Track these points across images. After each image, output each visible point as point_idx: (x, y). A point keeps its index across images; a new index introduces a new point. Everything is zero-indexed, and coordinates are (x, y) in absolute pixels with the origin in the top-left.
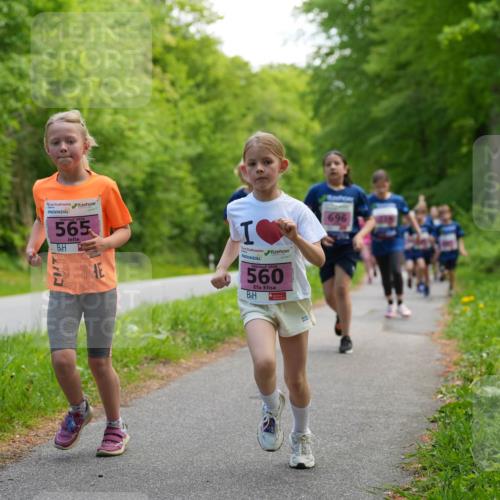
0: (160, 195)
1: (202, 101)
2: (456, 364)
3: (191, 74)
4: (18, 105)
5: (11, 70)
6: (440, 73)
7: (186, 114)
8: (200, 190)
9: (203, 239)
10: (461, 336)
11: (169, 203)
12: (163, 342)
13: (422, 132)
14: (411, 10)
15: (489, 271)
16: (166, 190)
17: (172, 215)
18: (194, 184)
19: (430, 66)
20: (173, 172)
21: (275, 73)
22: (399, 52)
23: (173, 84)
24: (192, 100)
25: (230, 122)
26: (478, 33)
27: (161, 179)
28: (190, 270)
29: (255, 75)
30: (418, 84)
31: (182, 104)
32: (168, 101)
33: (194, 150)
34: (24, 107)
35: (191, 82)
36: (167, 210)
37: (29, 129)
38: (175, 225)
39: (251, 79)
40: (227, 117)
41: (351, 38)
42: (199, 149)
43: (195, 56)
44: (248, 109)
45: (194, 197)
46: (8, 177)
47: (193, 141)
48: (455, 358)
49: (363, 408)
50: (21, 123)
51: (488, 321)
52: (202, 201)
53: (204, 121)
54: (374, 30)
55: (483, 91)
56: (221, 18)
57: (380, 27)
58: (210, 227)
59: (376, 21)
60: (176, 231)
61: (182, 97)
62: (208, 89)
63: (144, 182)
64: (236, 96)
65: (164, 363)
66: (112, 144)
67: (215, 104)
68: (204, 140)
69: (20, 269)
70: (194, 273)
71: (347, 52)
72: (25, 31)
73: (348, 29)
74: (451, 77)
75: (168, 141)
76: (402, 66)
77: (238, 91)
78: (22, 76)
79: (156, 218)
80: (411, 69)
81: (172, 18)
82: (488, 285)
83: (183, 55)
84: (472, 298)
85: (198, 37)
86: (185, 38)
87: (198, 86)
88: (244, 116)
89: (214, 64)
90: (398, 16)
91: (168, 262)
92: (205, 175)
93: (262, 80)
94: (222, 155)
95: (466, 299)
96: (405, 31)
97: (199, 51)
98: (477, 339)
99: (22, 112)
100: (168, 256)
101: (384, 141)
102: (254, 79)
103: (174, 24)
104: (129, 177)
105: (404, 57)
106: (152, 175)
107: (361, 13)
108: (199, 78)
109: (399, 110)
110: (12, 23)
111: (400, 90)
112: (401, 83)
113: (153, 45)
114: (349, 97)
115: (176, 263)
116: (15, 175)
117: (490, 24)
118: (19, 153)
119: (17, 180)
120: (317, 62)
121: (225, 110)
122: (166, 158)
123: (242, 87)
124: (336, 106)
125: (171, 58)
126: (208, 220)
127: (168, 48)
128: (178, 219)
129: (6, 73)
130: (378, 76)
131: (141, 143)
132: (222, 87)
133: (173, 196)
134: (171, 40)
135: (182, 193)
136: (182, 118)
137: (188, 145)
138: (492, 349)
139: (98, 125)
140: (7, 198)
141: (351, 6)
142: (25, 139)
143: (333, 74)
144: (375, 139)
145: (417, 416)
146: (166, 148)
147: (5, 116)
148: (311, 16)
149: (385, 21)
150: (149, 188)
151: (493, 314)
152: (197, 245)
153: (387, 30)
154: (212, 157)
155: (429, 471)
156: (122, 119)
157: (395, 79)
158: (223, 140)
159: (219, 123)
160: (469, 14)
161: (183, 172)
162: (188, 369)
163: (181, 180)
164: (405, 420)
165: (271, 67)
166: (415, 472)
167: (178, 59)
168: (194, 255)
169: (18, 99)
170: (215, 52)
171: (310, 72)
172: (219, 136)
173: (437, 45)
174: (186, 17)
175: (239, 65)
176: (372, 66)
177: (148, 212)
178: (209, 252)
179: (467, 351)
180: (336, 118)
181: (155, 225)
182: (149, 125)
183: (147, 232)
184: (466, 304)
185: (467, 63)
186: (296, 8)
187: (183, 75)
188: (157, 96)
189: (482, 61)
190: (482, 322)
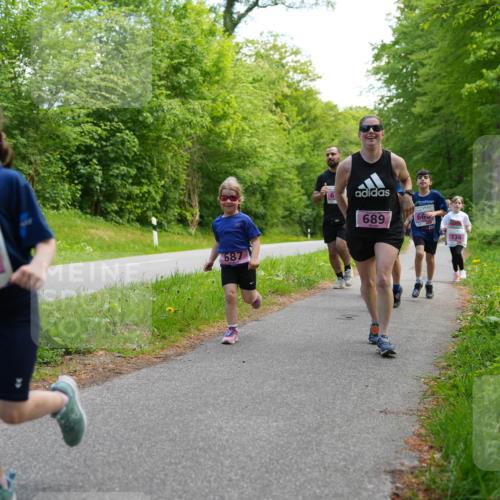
0: (277, 190)
1: (306, 130)
2: (469, 301)
3: (299, 113)
4: (192, 132)
5: (189, 110)
6: (461, 115)
7: (295, 138)
8: (302, 187)
9: (304, 219)
10: (472, 283)
11: (283, 195)
12: (280, 282)
13: (448, 152)
14: (444, 74)
15: (489, 243)
16: (281, 187)
17: (284, 203)
18: (299, 183)
19: (455, 111)
20: (286, 175)
21: (354, 113)
22: (435, 101)
23: (288, 119)
24: (299, 129)
25: (324, 143)
26: (487, 88)
27: (279, 180)
28: (295, 238)
29: (340, 114)
30: (447, 122)
31: (293, 132)
32: (284, 130)
33: (300, 161)
34: (195, 133)
35: (299, 118)
36: (282, 199)
37: (198, 147)
38: (286, 209)
39: (338, 116)
40: (322, 141)
41: (403, 91)
42: (303, 161)
43: (303, 101)
44: (336, 136)
45: (299, 191)
46: (184, 177)
47: (300, 156)
48: (469, 297)
49: (409, 327)
50: (193, 143)
51: (489, 275)
52: (304, 194)
53: (307, 143)
54: (419, 86)
55: (489, 127)
56: (320, 77)
57: (422, 84)
58: (309, 211)
59: (420, 80)
60: (287, 213)
61: (294, 128)
62: (309, 123)
63: (267, 181)
64: (328, 127)
65: (281, 295)
66: (248, 157)
67: (314, 132)
68: (307, 155)
69: (190, 234)
70: (297, 241)
71: (401, 100)
72: (198, 85)
73: (402, 86)
74: (468, 117)
75: (284, 156)
76: (437, 110)
77: (329, 124)
78: (195, 113)
79: (275, 205)
80: (442, 111)
81: (288, 77)
82: (489, 252)
83: (295, 101)
84: (478, 260)
85: (304, 89)
86: (296, 90)
87: (304, 120)
88: (333, 140)
89: (314, 107)
90: (435, 77)
91: (281, 233)
92: (306, 177)
93: (345, 117)
94: (317, 165)
95: (475, 261)
96: (440, 87)
97: (305, 99)
98: (482, 287)
99: (194, 136)
100: (281, 229)
101: (423, 157)
102: (340, 117)
103: (290, 81)
104: (258, 178)
105: (438, 104)
106: (273, 176)
107: (410, 74)
108: (304, 116)
109: (434, 138)
110: (190, 80)
111: (435, 125)
112: (436, 121)
113: (276, 94)
114: (401, 129)
115: (286, 234)
116: (188, 176)
117: (495, 84)
118: (191, 161)
119: (190, 178)
120: (381, 106)
121: (320, 136)
122: (282, 166)
123: (331, 122)
124: (392, 134)
125: (287, 103)
126: (307, 206)
127: (285, 97)
128: (287, 206)
129: (185, 111)
130: (421, 116)
131: (267, 156)
132: (319, 121)
133: (286, 190)
134: (287, 91)
135: (291, 189)
136: (293, 141)
137: (297, 158)
138: (492, 292)
139: (241, 144)
140: (183, 190)
141: (404, 70)
142: (195, 153)
143: (391, 115)
144: (418, 156)
145: (443, 334)
146: (282, 159)
147: (184, 138)
148: (378, 76)
149: (427, 81)
150: (271, 185)
151: (492, 271)
152: (300, 223)
153: (428, 86)
154: (311, 166)
155: (453, 367)
156: (255, 141)
157: (432, 118)
158: (318, 155)
159: (316, 144)
160: (481, 76)
161: (292, 175)
162: (296, 299)
163: (291, 180)
164: (435, 335)
165: (351, 108)
166: (443, 368)
167: (291, 104)
168: (298, 229)
169: (191, 128)
170: (316, 99)
171: (376, 112)
172: (316, 152)
173: (460, 97)
174: (297, 77)
175: (331, 107)
176: (417, 109)
177: (270, 200)
178: (308, 227)
179: (476, 294)
180: (392, 143)
181: (274, 209)
182: (272, 144)
183: (269, 213)
184: (475, 264)
185: (479, 108)
186: (368, 71)
187: (295, 113)
188: (278, 126)
189: (489, 107)
190: (485, 276)
